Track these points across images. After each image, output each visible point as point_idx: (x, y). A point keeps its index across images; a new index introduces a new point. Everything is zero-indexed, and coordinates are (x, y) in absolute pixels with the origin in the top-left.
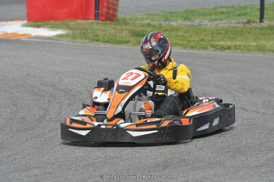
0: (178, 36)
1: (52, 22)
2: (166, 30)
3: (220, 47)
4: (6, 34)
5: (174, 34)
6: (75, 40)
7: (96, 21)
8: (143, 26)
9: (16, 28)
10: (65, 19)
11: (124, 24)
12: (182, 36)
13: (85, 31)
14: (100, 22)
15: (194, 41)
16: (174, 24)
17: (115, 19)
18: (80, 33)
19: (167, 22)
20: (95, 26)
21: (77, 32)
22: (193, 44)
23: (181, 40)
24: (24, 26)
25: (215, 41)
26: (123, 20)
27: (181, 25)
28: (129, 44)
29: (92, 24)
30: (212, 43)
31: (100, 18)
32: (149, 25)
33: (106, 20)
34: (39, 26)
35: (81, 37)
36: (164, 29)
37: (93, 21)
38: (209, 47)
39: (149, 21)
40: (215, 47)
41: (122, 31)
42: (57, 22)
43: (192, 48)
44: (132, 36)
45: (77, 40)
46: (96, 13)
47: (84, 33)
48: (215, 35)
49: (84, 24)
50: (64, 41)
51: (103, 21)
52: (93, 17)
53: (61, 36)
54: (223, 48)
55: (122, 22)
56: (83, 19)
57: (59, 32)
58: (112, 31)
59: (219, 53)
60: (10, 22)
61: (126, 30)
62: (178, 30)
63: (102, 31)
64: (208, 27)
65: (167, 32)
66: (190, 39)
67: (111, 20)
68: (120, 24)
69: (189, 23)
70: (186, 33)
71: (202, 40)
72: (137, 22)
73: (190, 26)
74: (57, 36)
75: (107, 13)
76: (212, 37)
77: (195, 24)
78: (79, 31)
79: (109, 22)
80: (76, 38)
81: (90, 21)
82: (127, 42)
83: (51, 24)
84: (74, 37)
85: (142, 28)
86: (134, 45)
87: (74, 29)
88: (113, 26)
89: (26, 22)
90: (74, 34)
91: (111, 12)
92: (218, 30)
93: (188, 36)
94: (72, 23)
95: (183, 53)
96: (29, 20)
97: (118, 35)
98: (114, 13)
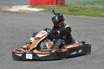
0: (87, 11)
1: (39, 6)
2: (82, 9)
3: (102, 16)
4: (21, 10)
5: (85, 10)
6: (46, 13)
7: (56, 5)
8: (74, 7)
9: (25, 8)
10: (44, 4)
11: (67, 6)
12: (88, 11)
13: (51, 9)
14: (58, 6)
15: (93, 13)
16: (87, 7)
17: (64, 4)
18: (49, 10)
19: (84, 6)
20: (55, 7)
21: (48, 10)
22: (92, 14)
23: (87, 13)
24: (29, 7)
25: (101, 13)
26: (67, 5)
27: (89, 7)
28: (67, 14)
29: (54, 6)
30: (99, 14)
31: (58, 4)
32: (77, 7)
33: (60, 5)
34: (33, 7)
35: (49, 12)
36: (82, 8)
37: (55, 5)
38: (98, 16)
39: (77, 5)
40: (100, 16)
41: (66, 9)
42: (41, 6)
43: (91, 16)
44: (69, 11)
45: (47, 13)
46: (56, 2)
47: (50, 10)
48: (102, 11)
49: (51, 7)
50: (42, 13)
51: (59, 5)
52: (55, 4)
53: (41, 11)
54: (103, 16)
55: (66, 6)
56: (51, 5)
57: (41, 10)
58: (61, 9)
59: (101, 18)
60: (24, 6)
61: (67, 9)
62: (87, 9)
63: (57, 9)
64: (100, 8)
65: (83, 10)
66: (91, 13)
67: (62, 5)
68: (65, 7)
69: (93, 6)
70: (90, 10)
71: (96, 13)
72: (72, 6)
73: (92, 7)
74: (39, 11)
75: (61, 2)
76: (100, 12)
77: (95, 7)
78: (48, 9)
79: (61, 6)
80: (47, 12)
81: (54, 5)
82: (66, 14)
83: (38, 7)
84: (46, 12)
85: (73, 8)
86: (69, 15)
87: (47, 9)
88: (62, 7)
89: (29, 6)
90: (46, 10)
91: (62, 2)
92: (103, 9)
93: (91, 11)
94: (47, 6)
95: (86, 18)
96: (31, 5)
97: (63, 11)
98: (64, 2)
